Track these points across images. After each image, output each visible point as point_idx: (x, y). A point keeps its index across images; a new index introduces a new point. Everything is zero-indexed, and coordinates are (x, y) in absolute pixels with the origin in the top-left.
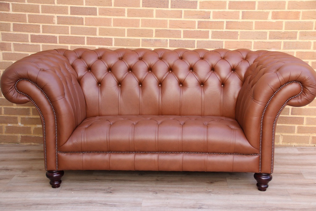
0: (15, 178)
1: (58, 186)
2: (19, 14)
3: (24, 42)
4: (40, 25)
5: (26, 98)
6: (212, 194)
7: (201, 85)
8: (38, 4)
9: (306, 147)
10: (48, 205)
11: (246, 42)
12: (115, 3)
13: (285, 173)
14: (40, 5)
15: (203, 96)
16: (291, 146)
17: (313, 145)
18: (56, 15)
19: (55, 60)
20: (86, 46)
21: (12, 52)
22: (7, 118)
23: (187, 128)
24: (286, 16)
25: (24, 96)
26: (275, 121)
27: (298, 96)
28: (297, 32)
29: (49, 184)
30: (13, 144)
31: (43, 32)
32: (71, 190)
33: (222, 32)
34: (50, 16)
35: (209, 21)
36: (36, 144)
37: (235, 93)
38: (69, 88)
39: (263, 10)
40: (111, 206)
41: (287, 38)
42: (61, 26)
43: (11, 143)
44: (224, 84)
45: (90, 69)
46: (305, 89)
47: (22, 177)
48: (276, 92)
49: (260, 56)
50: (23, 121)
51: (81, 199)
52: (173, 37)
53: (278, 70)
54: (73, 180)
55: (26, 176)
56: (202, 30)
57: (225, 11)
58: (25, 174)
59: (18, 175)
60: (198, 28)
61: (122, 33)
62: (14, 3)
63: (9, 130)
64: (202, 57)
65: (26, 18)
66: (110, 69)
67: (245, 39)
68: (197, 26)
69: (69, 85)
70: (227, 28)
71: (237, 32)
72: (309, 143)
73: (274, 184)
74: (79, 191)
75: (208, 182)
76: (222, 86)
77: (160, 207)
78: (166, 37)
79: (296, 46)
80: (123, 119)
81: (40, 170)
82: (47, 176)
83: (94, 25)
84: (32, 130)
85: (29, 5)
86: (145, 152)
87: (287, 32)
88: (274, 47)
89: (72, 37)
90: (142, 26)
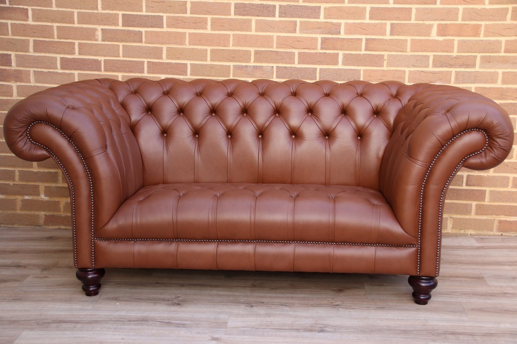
0: (29, 279)
1: (95, 293)
2: (43, 26)
3: (50, 68)
4: (75, 43)
5: (44, 152)
6: (340, 309)
7: (325, 136)
8: (72, 10)
9: (488, 237)
10: (77, 322)
11: (396, 70)
12: (191, 9)
13: (458, 277)
14: (76, 11)
15: (328, 154)
16: (465, 235)
17: (500, 234)
18: (99, 28)
19: (95, 95)
20: (146, 75)
21: (32, 84)
22: (23, 187)
23: (301, 203)
24: (460, 31)
25: (42, 149)
26: (443, 192)
27: (480, 152)
28: (476, 56)
29: (81, 290)
30: (32, 227)
31: (80, 54)
32: (116, 299)
33: (360, 55)
34: (91, 29)
35: (338, 38)
36: (67, 227)
37: (379, 150)
38: (116, 137)
39: (424, 22)
40: (178, 327)
41: (461, 66)
42: (107, 45)
43: (29, 225)
44: (361, 135)
45: (150, 110)
46: (492, 141)
47: (40, 278)
48: (445, 146)
49: (419, 91)
50: (48, 192)
51: (130, 314)
52: (283, 63)
53: (448, 111)
54: (119, 284)
55: (47, 277)
56: (328, 51)
57: (363, 23)
58: (45, 273)
59: (34, 275)
60: (322, 48)
61: (202, 55)
62: (35, 8)
63: (27, 205)
64: (328, 92)
65: (53, 31)
66: (182, 111)
67: (395, 66)
68: (319, 46)
69: (114, 133)
70: (366, 50)
71: (383, 56)
72: (493, 231)
73: (439, 294)
74: (128, 301)
75: (336, 289)
76: (359, 138)
77: (257, 328)
78: (272, 62)
79: (475, 78)
80: (200, 188)
81: (70, 267)
82: (79, 277)
83: (159, 43)
84: (62, 206)
85: (59, 11)
86: (234, 240)
87: (461, 56)
88: (440, 80)
89: (125, 61)
90: (233, 45)
